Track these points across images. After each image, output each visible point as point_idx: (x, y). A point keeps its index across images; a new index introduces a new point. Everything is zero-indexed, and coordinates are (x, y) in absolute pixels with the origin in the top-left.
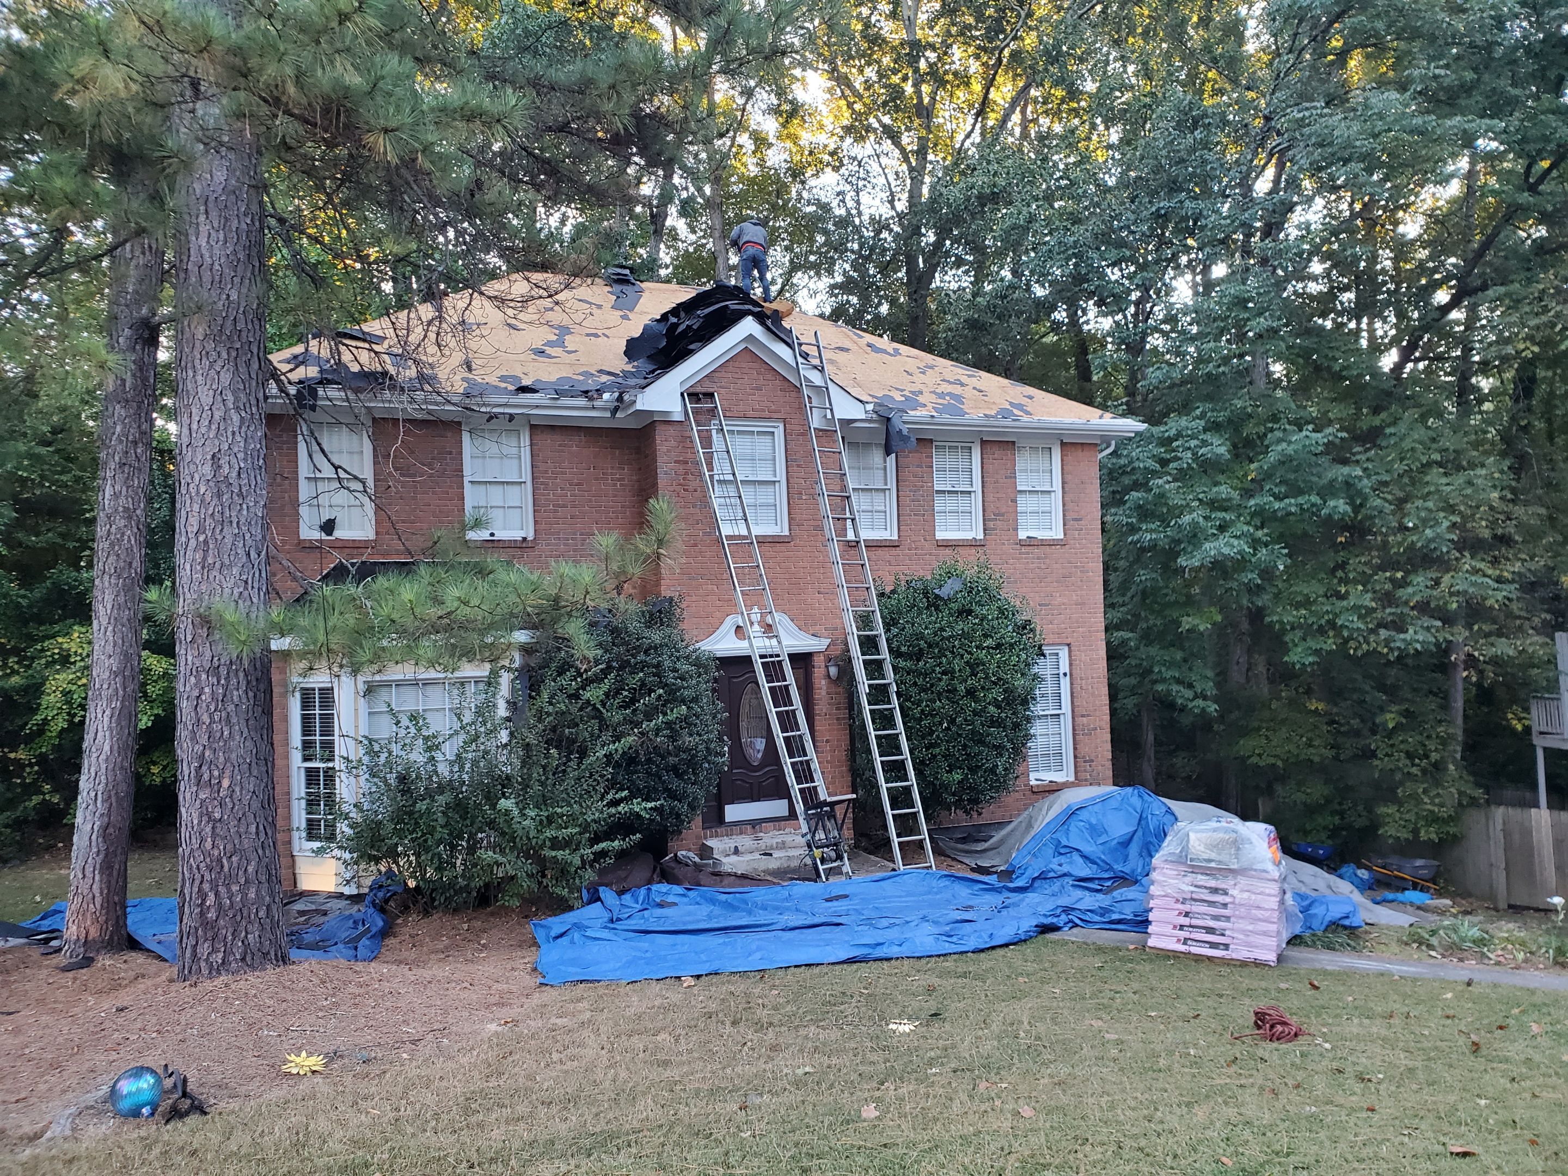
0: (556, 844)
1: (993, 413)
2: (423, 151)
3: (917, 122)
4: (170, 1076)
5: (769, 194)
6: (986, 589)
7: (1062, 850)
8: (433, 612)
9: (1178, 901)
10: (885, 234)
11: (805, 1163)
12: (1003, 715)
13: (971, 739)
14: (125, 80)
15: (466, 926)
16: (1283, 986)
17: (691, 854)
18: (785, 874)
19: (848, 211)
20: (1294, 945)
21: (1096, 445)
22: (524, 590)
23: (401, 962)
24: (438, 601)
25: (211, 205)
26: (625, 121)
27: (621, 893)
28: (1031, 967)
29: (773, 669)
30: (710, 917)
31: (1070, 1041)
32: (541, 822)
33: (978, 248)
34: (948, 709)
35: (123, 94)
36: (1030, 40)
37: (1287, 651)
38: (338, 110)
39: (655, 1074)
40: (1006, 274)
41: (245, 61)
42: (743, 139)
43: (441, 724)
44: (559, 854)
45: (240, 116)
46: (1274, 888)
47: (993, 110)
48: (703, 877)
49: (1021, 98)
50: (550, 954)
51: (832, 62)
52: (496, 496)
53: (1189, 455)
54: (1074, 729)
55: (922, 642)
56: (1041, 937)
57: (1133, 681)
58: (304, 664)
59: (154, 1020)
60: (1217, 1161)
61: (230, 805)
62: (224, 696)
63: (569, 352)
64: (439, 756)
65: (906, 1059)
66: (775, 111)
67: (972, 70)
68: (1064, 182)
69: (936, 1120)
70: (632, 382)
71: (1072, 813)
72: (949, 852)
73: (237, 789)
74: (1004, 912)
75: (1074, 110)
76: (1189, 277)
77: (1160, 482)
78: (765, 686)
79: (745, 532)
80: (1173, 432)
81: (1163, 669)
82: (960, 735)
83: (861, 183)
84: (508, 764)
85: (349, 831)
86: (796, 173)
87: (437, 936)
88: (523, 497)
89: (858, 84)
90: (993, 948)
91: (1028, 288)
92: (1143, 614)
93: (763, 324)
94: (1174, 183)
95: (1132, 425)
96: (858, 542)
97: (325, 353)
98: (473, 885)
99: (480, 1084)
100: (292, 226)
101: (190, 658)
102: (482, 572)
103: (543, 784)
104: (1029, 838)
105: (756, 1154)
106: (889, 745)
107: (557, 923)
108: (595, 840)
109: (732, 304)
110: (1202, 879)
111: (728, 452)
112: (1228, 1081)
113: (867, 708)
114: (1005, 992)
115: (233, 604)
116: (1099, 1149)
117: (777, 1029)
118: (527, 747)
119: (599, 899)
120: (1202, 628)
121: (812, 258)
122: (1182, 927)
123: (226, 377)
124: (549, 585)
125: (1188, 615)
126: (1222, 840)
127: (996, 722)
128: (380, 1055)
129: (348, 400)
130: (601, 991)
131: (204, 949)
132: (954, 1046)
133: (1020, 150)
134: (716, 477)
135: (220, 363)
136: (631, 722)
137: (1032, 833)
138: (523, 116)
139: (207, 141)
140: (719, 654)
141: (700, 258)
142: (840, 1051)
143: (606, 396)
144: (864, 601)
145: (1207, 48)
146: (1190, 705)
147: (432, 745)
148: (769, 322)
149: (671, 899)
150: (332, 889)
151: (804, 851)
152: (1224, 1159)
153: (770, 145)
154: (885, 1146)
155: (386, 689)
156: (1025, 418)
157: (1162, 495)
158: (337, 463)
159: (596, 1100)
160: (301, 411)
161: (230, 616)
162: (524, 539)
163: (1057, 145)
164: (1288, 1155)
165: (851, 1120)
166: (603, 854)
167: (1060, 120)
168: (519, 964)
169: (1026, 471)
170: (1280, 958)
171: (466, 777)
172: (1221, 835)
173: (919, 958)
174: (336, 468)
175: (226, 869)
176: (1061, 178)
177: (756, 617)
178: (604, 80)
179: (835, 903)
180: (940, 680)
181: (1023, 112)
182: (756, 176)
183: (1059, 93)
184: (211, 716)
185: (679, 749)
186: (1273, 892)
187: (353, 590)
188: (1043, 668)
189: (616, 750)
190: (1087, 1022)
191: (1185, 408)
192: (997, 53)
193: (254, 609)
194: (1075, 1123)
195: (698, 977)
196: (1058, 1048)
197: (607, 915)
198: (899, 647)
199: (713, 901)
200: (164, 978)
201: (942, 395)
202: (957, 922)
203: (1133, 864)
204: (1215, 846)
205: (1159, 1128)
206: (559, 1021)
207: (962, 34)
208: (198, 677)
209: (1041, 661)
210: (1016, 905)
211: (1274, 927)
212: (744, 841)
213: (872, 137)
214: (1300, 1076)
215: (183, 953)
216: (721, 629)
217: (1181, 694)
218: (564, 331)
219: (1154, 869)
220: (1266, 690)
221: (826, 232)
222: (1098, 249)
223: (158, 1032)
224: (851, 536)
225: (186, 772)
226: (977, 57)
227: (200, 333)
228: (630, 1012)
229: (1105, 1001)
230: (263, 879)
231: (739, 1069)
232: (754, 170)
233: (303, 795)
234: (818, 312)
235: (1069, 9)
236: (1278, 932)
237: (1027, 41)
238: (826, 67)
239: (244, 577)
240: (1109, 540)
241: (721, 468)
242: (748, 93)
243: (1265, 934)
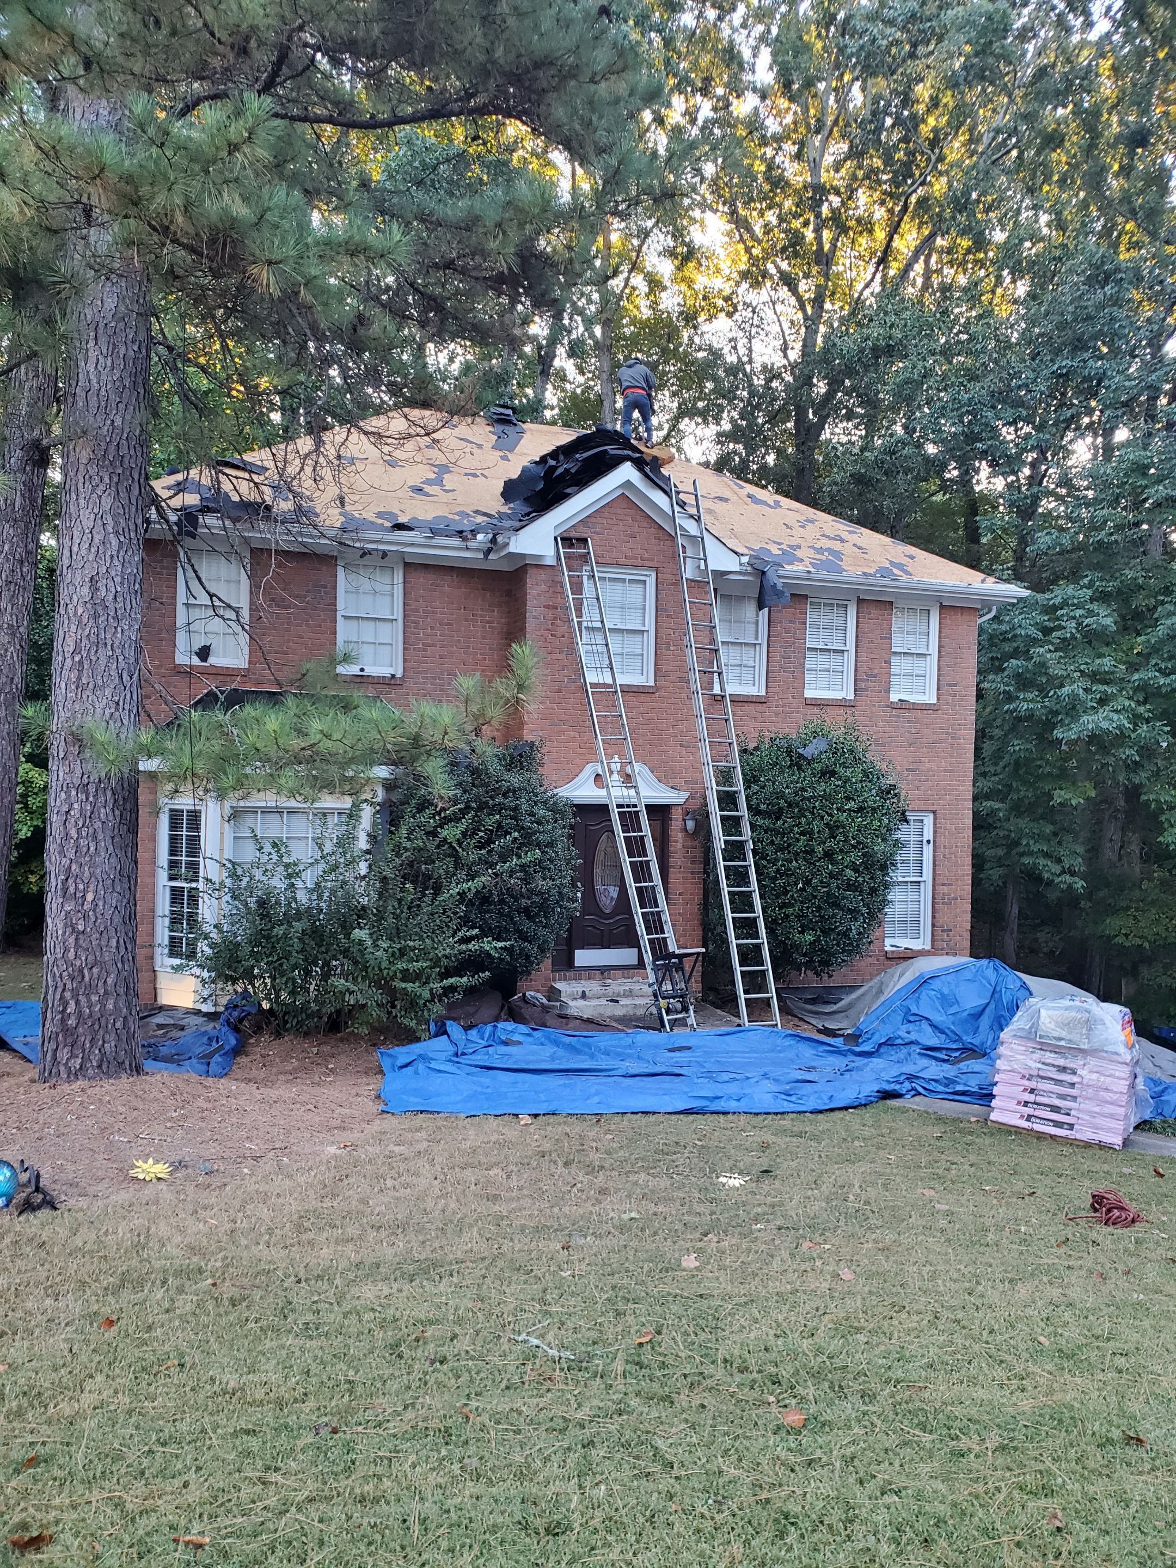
0: (406, 976)
1: (872, 571)
2: (306, 285)
3: (815, 270)
4: (26, 1170)
5: (661, 337)
6: (852, 751)
7: (911, 1018)
8: (296, 743)
9: (1024, 1077)
10: (775, 384)
11: (621, 1306)
12: (861, 879)
13: (826, 901)
14: (19, 206)
15: (315, 1050)
16: (1126, 1170)
17: (539, 995)
18: (630, 1022)
19: (739, 358)
20: (1143, 1130)
21: (976, 609)
22: (384, 726)
23: (250, 1080)
24: (301, 732)
25: (101, 331)
26: (509, 260)
27: (467, 1028)
28: (867, 1132)
29: (630, 819)
30: (553, 1058)
31: (899, 1208)
32: (393, 954)
33: (871, 402)
34: (805, 869)
35: (17, 219)
36: (939, 186)
37: (1162, 831)
38: (225, 241)
39: (484, 1208)
40: (899, 429)
41: (136, 188)
42: (638, 281)
43: (302, 852)
44: (409, 986)
45: (129, 244)
46: (1125, 1072)
47: (895, 259)
48: (549, 1019)
49: (925, 246)
50: (394, 1083)
51: (733, 205)
52: (368, 632)
53: (1074, 625)
54: (934, 898)
55: (782, 801)
56: (881, 1103)
57: (1000, 852)
58: (170, 787)
59: (15, 1117)
60: (1034, 1340)
61: (93, 919)
62: (92, 813)
63: (447, 491)
64: (299, 884)
65: (732, 1213)
66: (671, 253)
67: (877, 216)
68: (964, 337)
69: (755, 1275)
70: (507, 523)
71: (924, 982)
72: (796, 1012)
73: (101, 903)
74: (847, 1075)
75: (981, 261)
76: (1089, 440)
77: (1042, 650)
78: (620, 836)
79: (609, 681)
80: (1058, 600)
81: (1032, 842)
82: (815, 897)
83: (754, 330)
84: (365, 896)
85: (208, 951)
86: (690, 318)
87: (286, 1058)
88: (393, 634)
89: (758, 230)
90: (832, 1110)
91: (919, 446)
92: (1014, 785)
93: (641, 470)
94: (1078, 340)
95: (1015, 591)
96: (723, 697)
97: (206, 481)
98: (324, 1010)
99: (313, 1204)
100: (179, 355)
101: (61, 774)
102: (347, 706)
103: (397, 917)
104: (879, 1002)
105: (573, 1294)
106: (742, 902)
107: (404, 1053)
108: (446, 974)
109: (611, 449)
110: (1050, 1057)
111: (598, 599)
112: (1057, 1261)
113: (722, 863)
114: (839, 1155)
115: (104, 724)
116: (915, 1318)
117: (608, 1173)
118: (384, 880)
119: (445, 1033)
120: (1074, 802)
121: (700, 404)
122: (1026, 1104)
123: (107, 502)
124: (411, 724)
125: (1061, 789)
126: (1074, 1019)
127: (852, 886)
128: (222, 1168)
129: (225, 529)
130: (440, 1123)
131: (64, 1054)
132: (781, 1204)
133: (921, 302)
134: (585, 624)
135: (102, 487)
136: (486, 863)
137: (883, 999)
138: (408, 252)
139: (97, 267)
140: (577, 801)
141: (588, 400)
142: (668, 1200)
143: (480, 537)
144: (727, 756)
145: (1126, 198)
146: (1057, 880)
147: (292, 872)
148: (647, 469)
149: (516, 1037)
150: (191, 1005)
151: (649, 1000)
152: (1042, 1339)
153: (664, 288)
154: (701, 1296)
155: (253, 815)
156: (905, 578)
157: (1043, 665)
158: (212, 591)
159: (423, 1228)
160: (179, 538)
161: (101, 736)
162: (393, 676)
163: (958, 299)
164: (1108, 1340)
165: (672, 1268)
166: (452, 989)
167: (965, 271)
168: (364, 1090)
169: (902, 632)
170: (1126, 1143)
171: (323, 904)
172: (1073, 1014)
173: (757, 1114)
174: (211, 596)
175: (87, 978)
176: (960, 332)
177: (616, 767)
178: (491, 216)
179: (677, 1054)
180: (798, 840)
181: (927, 262)
182: (649, 319)
183: (965, 243)
184: (79, 831)
185: (531, 891)
186: (1123, 1075)
187: (220, 717)
188: (905, 833)
189: (469, 889)
190: (919, 1191)
191: (1074, 576)
192: (903, 199)
193: (124, 730)
194: (894, 1290)
195: (536, 1116)
196: (886, 1215)
197: (452, 1049)
198: (758, 805)
199: (556, 1043)
200: (26, 1078)
201: (820, 551)
202: (797, 1081)
203: (981, 1037)
204: (1067, 1025)
205: (979, 1302)
206: (397, 1149)
207: (867, 177)
208: (68, 793)
209: (904, 827)
210: (858, 1069)
211: (1122, 1111)
212: (593, 987)
213: (768, 284)
214: (1132, 1263)
215: (45, 1057)
216: (581, 776)
217: (1048, 868)
218: (443, 469)
219: (1002, 1043)
220: (1137, 870)
221: (715, 379)
222: (994, 407)
223: (18, 1128)
224: (717, 690)
225: (53, 884)
226: (882, 203)
227: (85, 455)
228: (465, 1145)
229: (940, 1172)
230: (121, 991)
231: (566, 1210)
232: (646, 313)
233: (167, 913)
234: (703, 459)
235: (982, 153)
236: (1126, 1117)
237: (937, 187)
238: (726, 209)
239: (116, 699)
240: (984, 708)
241: (590, 616)
242: (645, 234)
243: (1112, 1116)
